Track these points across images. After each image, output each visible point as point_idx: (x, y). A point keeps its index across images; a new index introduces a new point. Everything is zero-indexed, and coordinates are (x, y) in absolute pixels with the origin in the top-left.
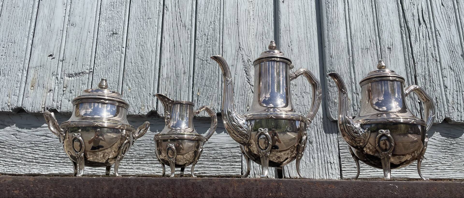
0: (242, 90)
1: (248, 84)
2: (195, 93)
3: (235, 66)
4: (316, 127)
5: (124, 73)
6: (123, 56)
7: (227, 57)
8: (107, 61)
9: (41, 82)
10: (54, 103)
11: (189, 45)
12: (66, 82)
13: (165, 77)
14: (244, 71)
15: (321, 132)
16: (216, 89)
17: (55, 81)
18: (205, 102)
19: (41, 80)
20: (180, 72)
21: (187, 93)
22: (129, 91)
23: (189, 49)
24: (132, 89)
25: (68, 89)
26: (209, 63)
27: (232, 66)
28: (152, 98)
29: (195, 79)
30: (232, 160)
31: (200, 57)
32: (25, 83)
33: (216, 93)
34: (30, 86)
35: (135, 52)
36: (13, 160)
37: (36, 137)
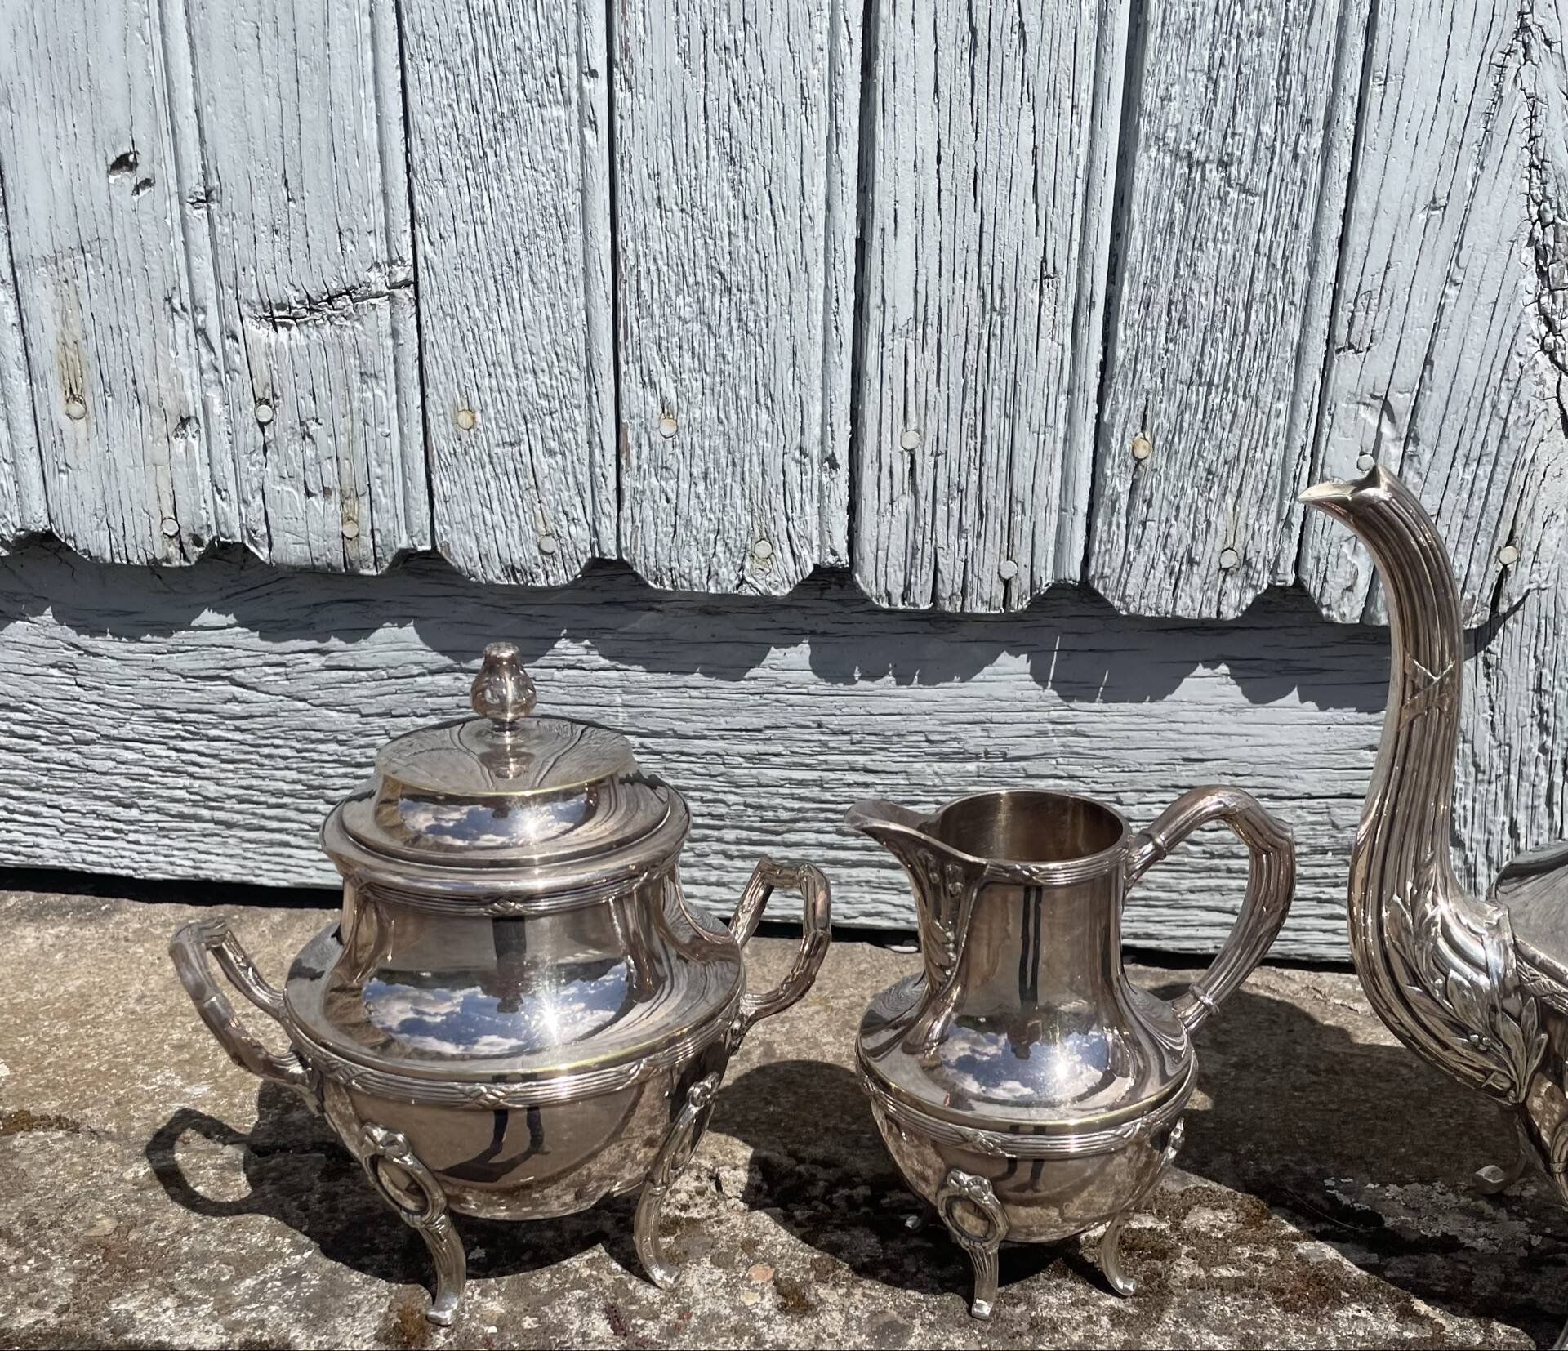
0: (1484, 421)
1: (1543, 360)
2: (1115, 445)
3: (1455, 212)
5: (620, 295)
6: (597, 142)
7: (1403, 125)
8: (495, 194)
9: (114, 363)
10: (224, 505)
11: (1089, 24)
12: (259, 362)
13: (901, 322)
14: (1528, 255)
16: (1281, 405)
17: (193, 351)
18: (1183, 513)
19: (111, 350)
20: (1010, 271)
21: (1061, 434)
22: (668, 428)
23: (1087, 51)
24: (683, 419)
25: (286, 415)
26: (1244, 189)
27: (1433, 205)
28: (816, 482)
29: (1121, 326)
30: (1330, 871)
31: (1171, 134)
32: (23, 374)
33: (1276, 435)
34: (61, 398)
35: (680, 114)
36: (100, 807)
37: (182, 683)
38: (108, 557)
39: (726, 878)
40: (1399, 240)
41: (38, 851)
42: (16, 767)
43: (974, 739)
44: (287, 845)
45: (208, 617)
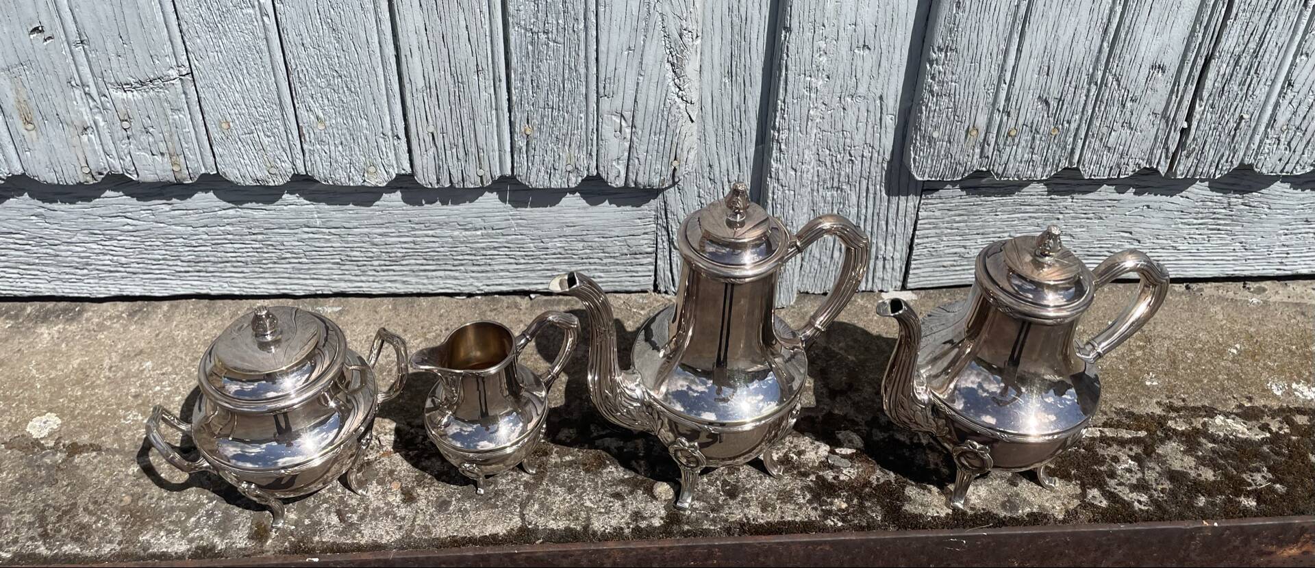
0: (659, 121)
1: (679, 101)
2: (517, 130)
3: (638, 52)
4: (864, 182)
5: (291, 79)
6: (270, 22)
7: (614, 23)
8: (225, 41)
9: (44, 105)
10: (112, 160)
12: (120, 106)
13: (419, 87)
14: (668, 66)
15: (875, 193)
16: (582, 115)
17: (85, 101)
18: (549, 153)
20: (463, 69)
21: (495, 124)
24: (327, 123)
25: (136, 126)
26: (555, 42)
27: (629, 49)
28: (392, 145)
29: (513, 89)
30: (629, 261)
31: (523, 23)
33: (581, 126)
34: (21, 122)
35: (307, 13)
36: (67, 270)
37: (100, 219)
38: (56, 182)
39: (377, 279)
40: (618, 60)
41: (39, 290)
42: (21, 256)
43: (479, 222)
44: (165, 279)
45: (108, 193)
